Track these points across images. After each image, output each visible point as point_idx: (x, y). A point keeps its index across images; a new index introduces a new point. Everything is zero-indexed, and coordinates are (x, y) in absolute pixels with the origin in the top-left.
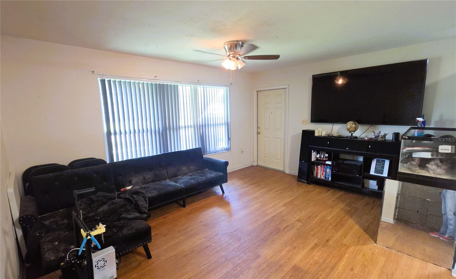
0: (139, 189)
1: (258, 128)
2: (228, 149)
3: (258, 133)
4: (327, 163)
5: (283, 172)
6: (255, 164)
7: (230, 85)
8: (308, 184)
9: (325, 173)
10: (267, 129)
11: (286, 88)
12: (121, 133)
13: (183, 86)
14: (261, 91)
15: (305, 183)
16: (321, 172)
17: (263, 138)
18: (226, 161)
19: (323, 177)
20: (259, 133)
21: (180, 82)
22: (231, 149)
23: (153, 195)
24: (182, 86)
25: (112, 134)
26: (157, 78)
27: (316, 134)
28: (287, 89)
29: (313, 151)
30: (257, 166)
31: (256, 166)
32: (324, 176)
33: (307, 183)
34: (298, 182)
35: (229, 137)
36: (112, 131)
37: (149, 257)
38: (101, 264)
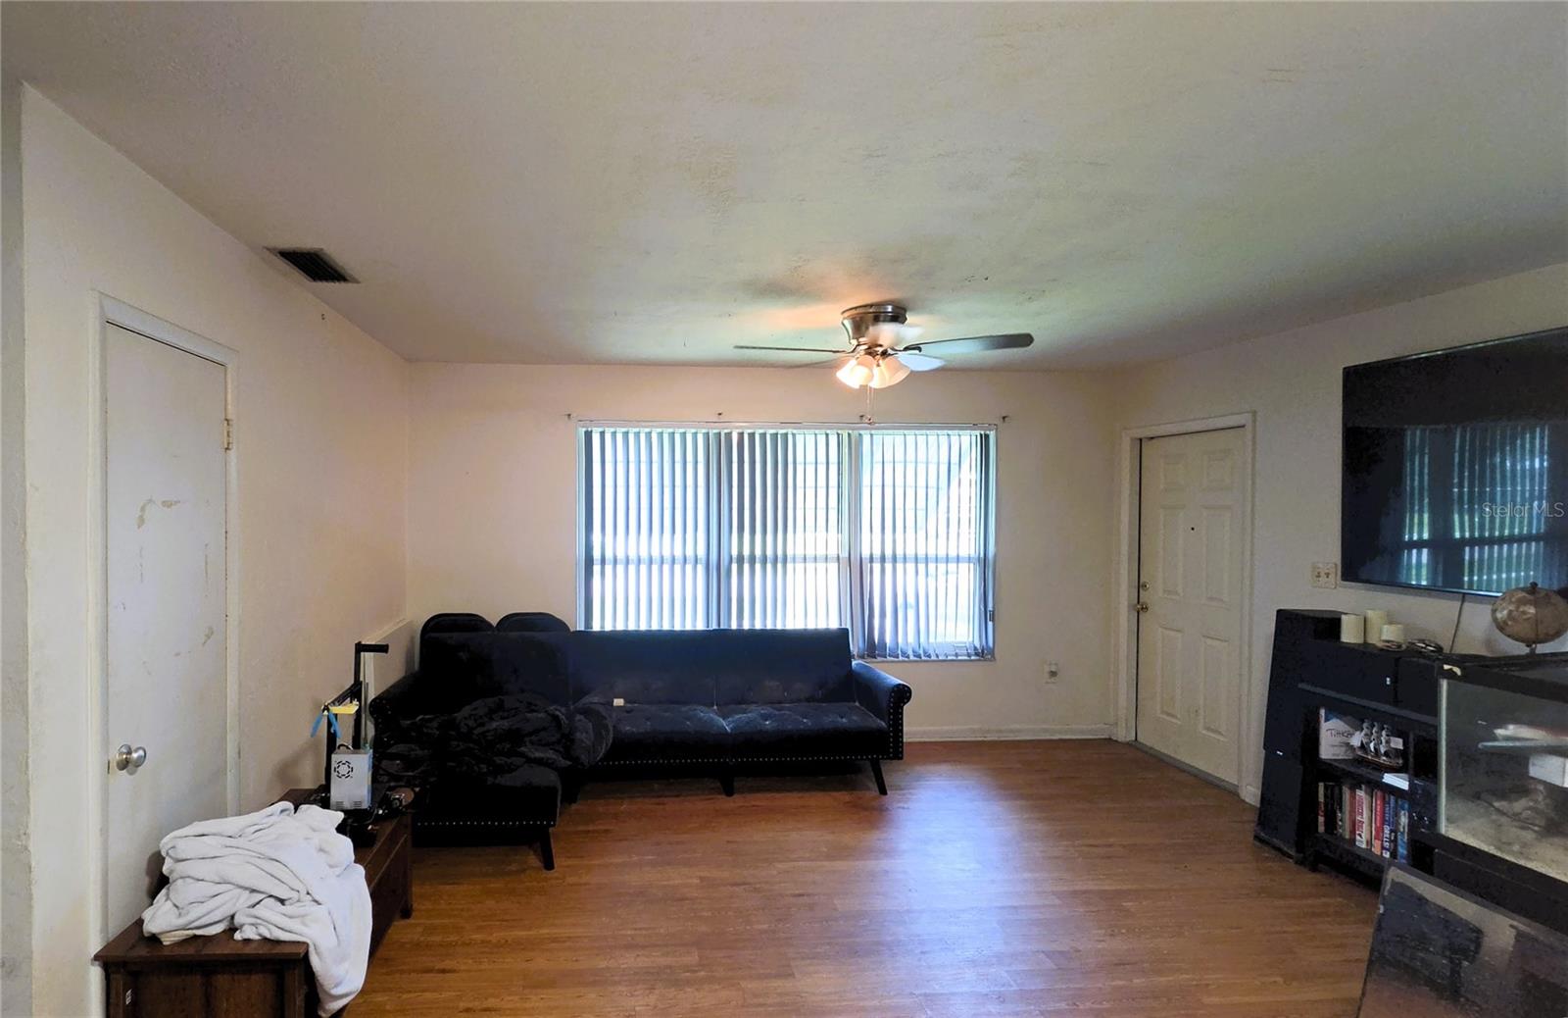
0: (601, 704)
1: (1140, 586)
2: (983, 654)
3: (1140, 608)
4: (1389, 779)
5: (1230, 792)
6: (1123, 734)
7: (998, 422)
8: (1302, 868)
9: (1391, 831)
10: (1177, 593)
11: (1243, 426)
12: (603, 561)
13: (816, 434)
14: (1152, 438)
15: (1290, 857)
16: (1373, 825)
17: (1160, 629)
18: (900, 684)
19: (1383, 848)
20: (1145, 609)
21: (796, 424)
22: (996, 655)
23: (634, 730)
24: (824, 436)
25: (595, 562)
26: (723, 418)
27: (1349, 635)
28: (1249, 428)
29: (1322, 712)
30: (1134, 745)
31: (1128, 744)
32: (1387, 845)
33: (1300, 863)
34: (1258, 844)
35: (990, 607)
36: (597, 554)
37: (549, 865)
38: (344, 769)
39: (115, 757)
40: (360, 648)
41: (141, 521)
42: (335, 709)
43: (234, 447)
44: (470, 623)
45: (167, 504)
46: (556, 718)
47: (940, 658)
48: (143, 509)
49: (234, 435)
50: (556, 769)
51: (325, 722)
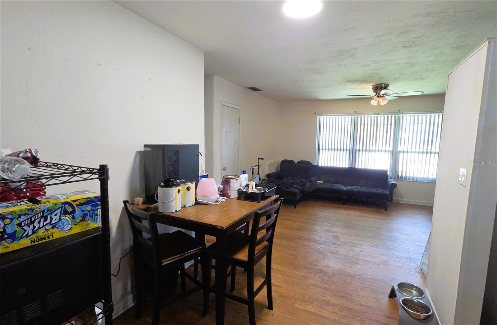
13: (384, 116)
18: (393, 183)
21: (378, 113)
24: (387, 117)
26: (356, 113)
36: (321, 148)
37: (295, 208)
38: (254, 177)
39: (223, 168)
40: (259, 159)
41: (226, 134)
42: (253, 167)
43: (240, 123)
44: (291, 162)
45: (230, 132)
46: (302, 181)
47: (418, 181)
48: (227, 133)
49: (240, 121)
50: (299, 190)
51: (252, 169)
